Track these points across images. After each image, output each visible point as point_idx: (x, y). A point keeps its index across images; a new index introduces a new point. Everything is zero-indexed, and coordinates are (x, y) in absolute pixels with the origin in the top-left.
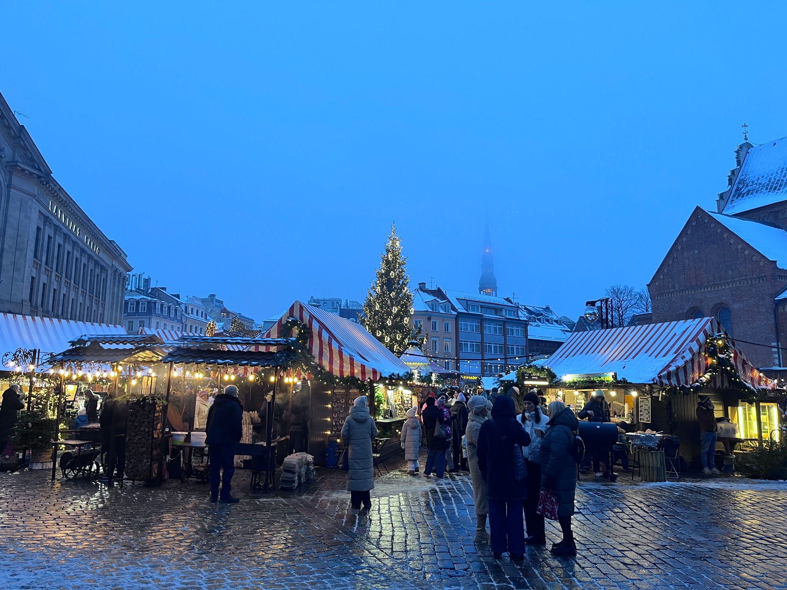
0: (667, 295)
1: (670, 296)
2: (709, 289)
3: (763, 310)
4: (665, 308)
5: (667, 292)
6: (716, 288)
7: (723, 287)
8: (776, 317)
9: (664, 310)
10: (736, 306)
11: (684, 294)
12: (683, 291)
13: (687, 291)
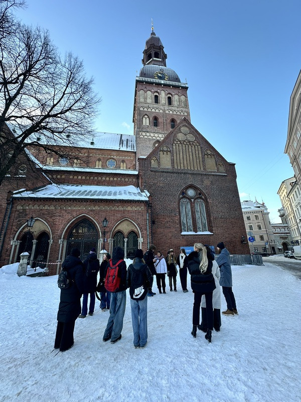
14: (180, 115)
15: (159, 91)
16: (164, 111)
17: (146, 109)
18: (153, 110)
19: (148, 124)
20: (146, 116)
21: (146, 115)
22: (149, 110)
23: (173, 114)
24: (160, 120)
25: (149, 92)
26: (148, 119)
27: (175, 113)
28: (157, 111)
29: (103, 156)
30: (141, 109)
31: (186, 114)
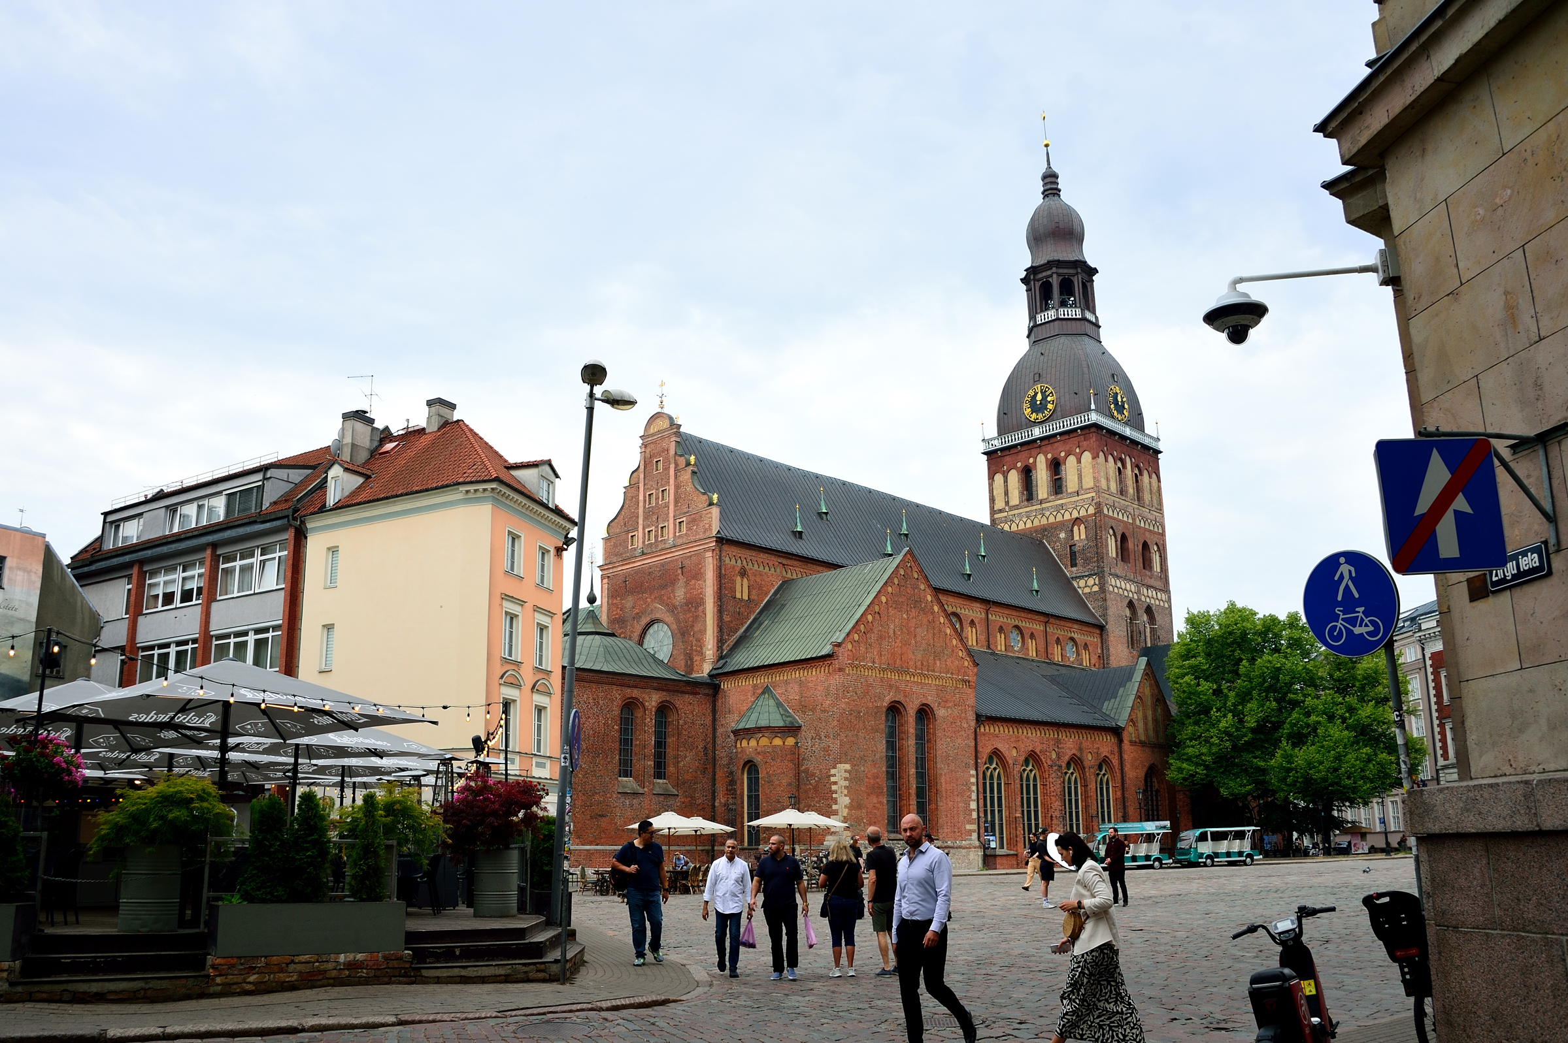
0: (862, 669)
1: (866, 674)
2: (916, 680)
3: (965, 726)
4: (859, 692)
5: (865, 666)
6: (923, 681)
7: (930, 682)
8: (976, 739)
9: (856, 693)
10: (941, 712)
11: (885, 676)
12: (884, 670)
13: (889, 673)
14: (1154, 533)
15: (1123, 457)
16: (1134, 520)
17: (1111, 514)
18: (1120, 517)
19: (1114, 555)
20: (1111, 532)
21: (1112, 528)
22: (1115, 515)
23: (1146, 529)
24: (1131, 545)
25: (1110, 458)
26: (1113, 537)
27: (1147, 527)
28: (1125, 519)
29: (1062, 633)
30: (1106, 511)
31: (1160, 531)
